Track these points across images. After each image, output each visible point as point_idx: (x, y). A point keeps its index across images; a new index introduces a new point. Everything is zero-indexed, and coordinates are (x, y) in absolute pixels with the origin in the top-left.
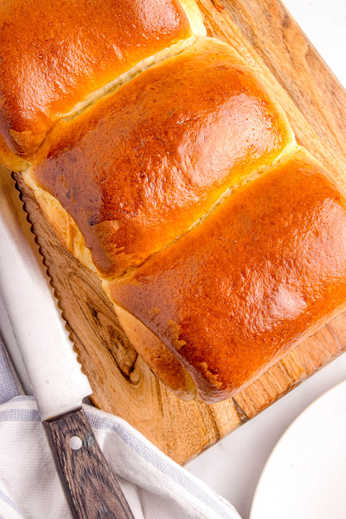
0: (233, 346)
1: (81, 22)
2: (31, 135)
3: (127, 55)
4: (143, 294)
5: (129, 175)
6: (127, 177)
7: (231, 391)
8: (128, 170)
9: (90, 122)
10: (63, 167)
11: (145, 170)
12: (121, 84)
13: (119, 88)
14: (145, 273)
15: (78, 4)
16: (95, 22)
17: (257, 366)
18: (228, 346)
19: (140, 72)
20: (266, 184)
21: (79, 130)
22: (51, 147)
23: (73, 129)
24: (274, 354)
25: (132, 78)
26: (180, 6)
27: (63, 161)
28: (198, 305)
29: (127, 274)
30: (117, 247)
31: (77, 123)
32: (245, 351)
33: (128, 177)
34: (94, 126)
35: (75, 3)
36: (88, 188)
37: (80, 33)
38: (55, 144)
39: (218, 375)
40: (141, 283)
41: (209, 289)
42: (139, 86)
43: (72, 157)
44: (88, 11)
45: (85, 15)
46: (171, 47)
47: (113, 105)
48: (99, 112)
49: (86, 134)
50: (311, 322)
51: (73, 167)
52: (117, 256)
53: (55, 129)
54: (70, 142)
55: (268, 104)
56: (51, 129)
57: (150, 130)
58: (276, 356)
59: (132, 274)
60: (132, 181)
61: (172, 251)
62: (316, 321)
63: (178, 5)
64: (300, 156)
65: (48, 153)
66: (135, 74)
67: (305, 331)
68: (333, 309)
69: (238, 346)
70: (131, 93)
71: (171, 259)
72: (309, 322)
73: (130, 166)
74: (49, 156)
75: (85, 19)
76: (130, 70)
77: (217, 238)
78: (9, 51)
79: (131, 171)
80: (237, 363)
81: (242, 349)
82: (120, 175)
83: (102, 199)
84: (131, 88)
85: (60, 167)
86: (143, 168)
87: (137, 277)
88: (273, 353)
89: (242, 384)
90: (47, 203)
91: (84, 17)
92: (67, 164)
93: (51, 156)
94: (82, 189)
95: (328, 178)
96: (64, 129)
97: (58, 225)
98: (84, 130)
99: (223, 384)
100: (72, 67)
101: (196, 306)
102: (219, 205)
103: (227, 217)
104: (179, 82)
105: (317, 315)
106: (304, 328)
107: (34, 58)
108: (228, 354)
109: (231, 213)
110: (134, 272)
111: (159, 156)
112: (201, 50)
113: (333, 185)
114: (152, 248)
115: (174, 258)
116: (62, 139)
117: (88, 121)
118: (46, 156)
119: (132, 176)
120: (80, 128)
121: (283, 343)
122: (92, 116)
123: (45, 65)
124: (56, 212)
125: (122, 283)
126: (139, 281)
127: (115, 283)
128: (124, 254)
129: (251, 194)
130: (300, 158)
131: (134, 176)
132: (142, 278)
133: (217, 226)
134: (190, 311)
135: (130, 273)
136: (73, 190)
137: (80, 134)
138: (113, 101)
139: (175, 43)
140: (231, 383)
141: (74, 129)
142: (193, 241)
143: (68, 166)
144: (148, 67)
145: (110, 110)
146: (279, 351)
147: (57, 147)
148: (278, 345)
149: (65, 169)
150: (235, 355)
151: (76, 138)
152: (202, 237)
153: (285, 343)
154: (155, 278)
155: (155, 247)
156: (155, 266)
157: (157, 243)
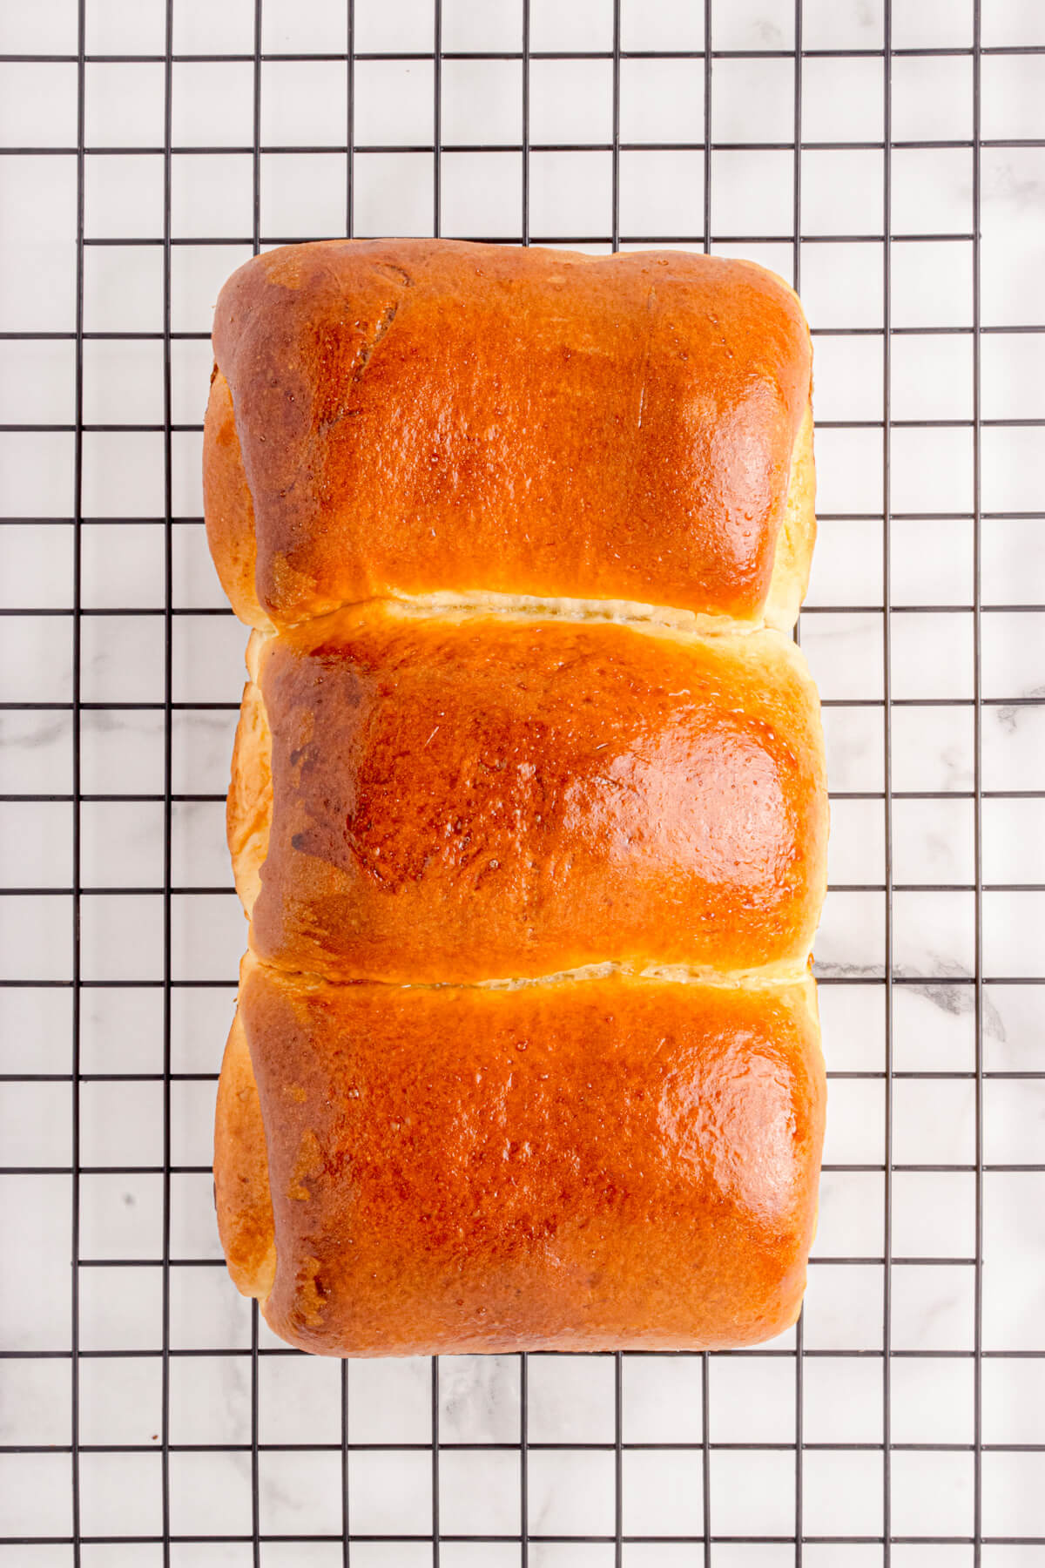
0: (394, 1272)
1: (559, 451)
2: (311, 588)
3: (601, 572)
4: (299, 1043)
5: (434, 809)
6: (427, 808)
7: (331, 1348)
8: (439, 797)
9: (439, 648)
10: (323, 697)
11: (470, 821)
12: (554, 612)
13: (546, 617)
14: (334, 1005)
15: (579, 415)
16: (584, 471)
17: (413, 1337)
18: (384, 1266)
19: (607, 615)
20: (685, 1007)
21: (406, 648)
22: (334, 638)
23: (399, 636)
24: (463, 1339)
25: (585, 618)
26: (772, 554)
27: (333, 685)
28: (384, 1146)
29: (298, 980)
30: (314, 922)
31: (414, 632)
32: (410, 1297)
33: (429, 810)
34: (441, 663)
35: (574, 406)
36: (338, 775)
37: (543, 470)
38: (346, 638)
39: (325, 1302)
40: (310, 1020)
41: (426, 1131)
42: (582, 648)
43: (354, 692)
44: (586, 440)
45: (576, 444)
46: (700, 615)
47: (506, 647)
48: (471, 640)
49: (414, 665)
50: (577, 1330)
51: (340, 713)
52: (302, 937)
53: (367, 610)
54: (373, 661)
55: (801, 859)
56: (361, 602)
57: (538, 752)
58: (463, 1343)
59: (309, 988)
60: (431, 823)
61: (413, 1003)
62: (588, 1333)
63: (768, 549)
64: (792, 998)
65: (320, 644)
66: (596, 614)
67: (554, 1337)
68: (639, 1335)
69: (405, 1278)
70: (557, 651)
71: (400, 1017)
72: (574, 1326)
73: (449, 791)
74: (317, 652)
75: (571, 451)
76: (590, 601)
77: (516, 1042)
78: (382, 406)
79: (444, 803)
80: (377, 1308)
81: (407, 1288)
82: (417, 796)
83: (349, 818)
84: (566, 639)
85: (320, 693)
86: (469, 814)
87: (313, 1001)
88: (462, 1336)
89: (361, 1349)
90: (254, 728)
91: (572, 446)
92: (335, 697)
93: (318, 655)
94: (326, 767)
95: (811, 1080)
96: (381, 622)
97: (243, 787)
98: (416, 655)
99: (324, 1326)
100: (479, 521)
101: (378, 1145)
102: (569, 980)
103: (566, 1017)
104: (660, 700)
105: (598, 1325)
106: (555, 1331)
107: (420, 454)
108: (373, 1277)
109: (578, 1013)
110: (316, 987)
111: (518, 812)
112: (753, 660)
113: (811, 1104)
114: (380, 970)
115: (407, 1021)
116: (365, 639)
117: (437, 642)
118: (311, 649)
119: (438, 815)
120: (412, 644)
121: (494, 1330)
122: (452, 639)
123: (431, 481)
124: (257, 760)
125: (277, 990)
126: (311, 1013)
127: (267, 976)
128: (317, 943)
129: (643, 1006)
130: (787, 1002)
131: (442, 815)
132: (320, 1011)
133: (534, 1020)
134: (361, 1147)
135: (306, 982)
136: (310, 755)
137: (401, 658)
138: (513, 640)
139: (711, 614)
140: (340, 1333)
141: (399, 639)
142: (466, 1015)
143: (335, 704)
144: (629, 619)
145: (493, 655)
146: (477, 1339)
147: (342, 650)
148: (481, 1327)
149: (324, 703)
150: (384, 1290)
151: (389, 662)
152: (489, 1018)
153: (498, 1333)
154: (343, 1032)
155: (387, 973)
156: (361, 1006)
157: (395, 967)
